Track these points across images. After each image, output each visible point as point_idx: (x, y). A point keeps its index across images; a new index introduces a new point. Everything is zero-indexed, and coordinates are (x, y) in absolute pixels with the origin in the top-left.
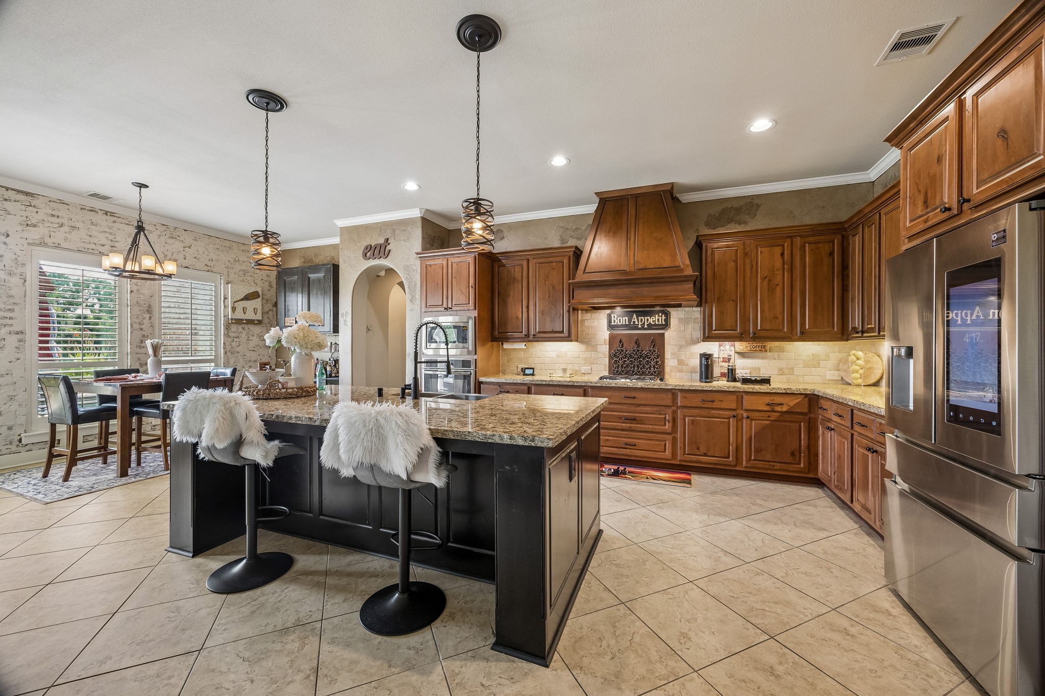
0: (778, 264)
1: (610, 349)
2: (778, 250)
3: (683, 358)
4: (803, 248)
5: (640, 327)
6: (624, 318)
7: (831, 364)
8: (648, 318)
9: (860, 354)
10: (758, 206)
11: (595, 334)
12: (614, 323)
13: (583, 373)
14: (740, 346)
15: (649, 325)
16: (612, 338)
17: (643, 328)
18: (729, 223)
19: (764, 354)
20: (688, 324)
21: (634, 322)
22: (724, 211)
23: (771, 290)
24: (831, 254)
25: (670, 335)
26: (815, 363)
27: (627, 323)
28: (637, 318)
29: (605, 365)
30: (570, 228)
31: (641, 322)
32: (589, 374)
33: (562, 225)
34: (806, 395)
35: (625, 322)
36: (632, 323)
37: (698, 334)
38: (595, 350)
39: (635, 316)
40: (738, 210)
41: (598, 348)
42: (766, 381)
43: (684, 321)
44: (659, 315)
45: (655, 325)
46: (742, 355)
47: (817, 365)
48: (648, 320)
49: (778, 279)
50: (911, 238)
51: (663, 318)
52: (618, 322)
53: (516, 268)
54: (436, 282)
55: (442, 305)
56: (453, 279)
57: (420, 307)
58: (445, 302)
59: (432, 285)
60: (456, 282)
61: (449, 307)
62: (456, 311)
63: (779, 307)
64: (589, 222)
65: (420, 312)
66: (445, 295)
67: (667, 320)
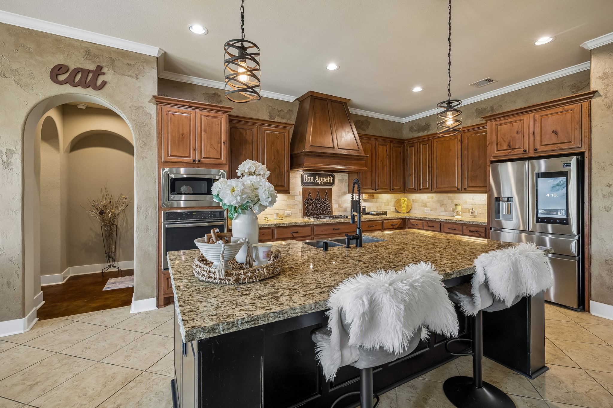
0: (385, 155)
1: (303, 198)
2: (385, 147)
3: (340, 202)
4: (393, 148)
5: (320, 184)
6: (311, 178)
7: (392, 204)
8: (324, 178)
9: (405, 198)
10: (370, 123)
11: (294, 188)
12: (306, 180)
13: (286, 216)
15: (325, 183)
16: (304, 191)
17: (321, 185)
18: (359, 129)
20: (343, 183)
21: (317, 180)
23: (383, 168)
24: (401, 153)
25: (334, 189)
26: (388, 203)
27: (313, 181)
28: (318, 178)
29: (300, 209)
30: (276, 108)
31: (321, 181)
32: (289, 216)
33: (270, 105)
35: (312, 181)
36: (316, 181)
37: (346, 189)
38: (294, 199)
39: (317, 177)
41: (295, 198)
42: (385, 214)
43: (341, 181)
44: (329, 177)
45: (328, 183)
46: (365, 201)
48: (324, 179)
49: (385, 163)
51: (332, 179)
52: (308, 180)
53: (247, 131)
54: (181, 132)
55: (189, 157)
56: (203, 132)
57: (157, 156)
58: (193, 154)
59: (176, 134)
60: (206, 136)
61: (197, 159)
62: (206, 164)
63: (385, 176)
64: (290, 108)
65: (156, 161)
66: (192, 147)
67: (333, 180)
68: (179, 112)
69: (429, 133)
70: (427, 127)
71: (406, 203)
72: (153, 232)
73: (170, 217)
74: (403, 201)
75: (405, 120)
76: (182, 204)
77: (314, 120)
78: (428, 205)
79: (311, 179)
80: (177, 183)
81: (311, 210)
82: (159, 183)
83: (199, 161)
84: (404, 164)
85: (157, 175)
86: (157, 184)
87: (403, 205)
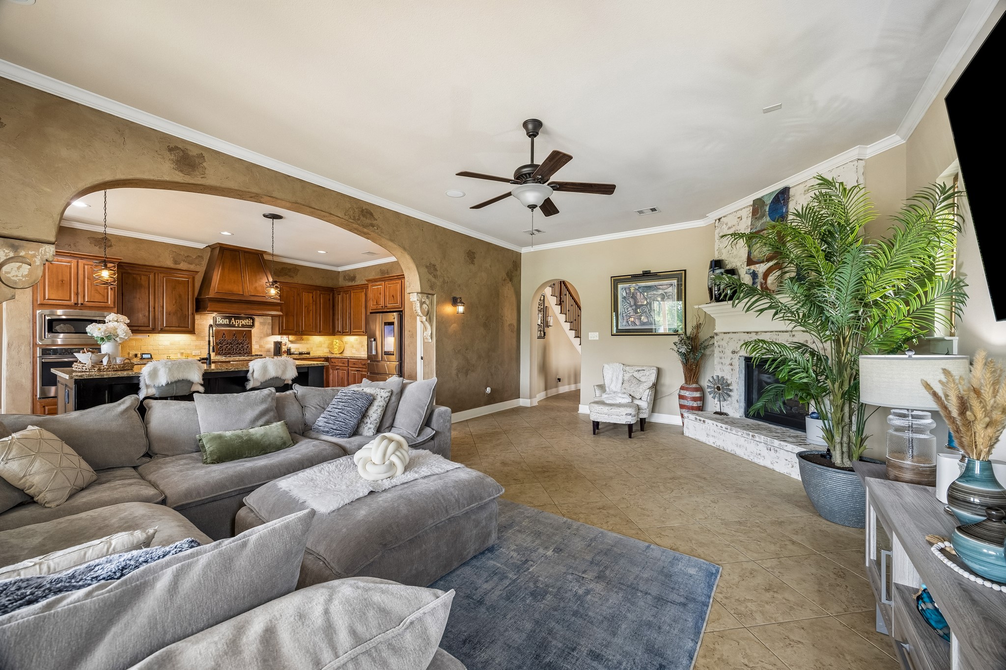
0: (311, 301)
1: (215, 339)
2: (311, 295)
3: (262, 344)
4: (320, 295)
5: (236, 326)
7: (326, 345)
9: (337, 341)
10: (298, 270)
11: (201, 329)
12: (218, 322)
13: (194, 355)
14: (291, 338)
15: (243, 325)
16: (216, 332)
17: (238, 327)
19: (301, 341)
20: (266, 325)
21: (233, 323)
22: (282, 269)
23: (308, 312)
24: (330, 300)
25: (255, 331)
26: (320, 345)
27: (228, 323)
28: (235, 320)
30: (183, 254)
31: (237, 323)
33: (176, 251)
34: (325, 358)
36: (231, 323)
37: (270, 331)
38: (202, 339)
39: (233, 319)
40: (290, 270)
41: (205, 339)
42: (309, 353)
43: (262, 324)
44: (248, 319)
45: (246, 325)
46: (292, 342)
47: (321, 346)
48: (241, 322)
49: (311, 308)
50: (372, 310)
51: (251, 321)
52: (221, 322)
53: (143, 277)
54: (60, 278)
55: (70, 300)
56: (86, 280)
57: (31, 299)
58: (74, 298)
59: (55, 280)
60: (90, 283)
61: (79, 302)
62: (89, 307)
63: (311, 321)
64: (199, 254)
65: (31, 304)
66: (74, 292)
67: (253, 323)
68: (58, 261)
69: (355, 284)
70: (353, 279)
71: (337, 344)
72: (27, 366)
73: (45, 352)
74: (335, 343)
75: (340, 269)
76: (59, 342)
77: (222, 269)
78: (355, 346)
79: (226, 321)
80: (54, 323)
81: (225, 350)
82: (34, 323)
83: (82, 304)
84: (333, 310)
85: (31, 316)
86: (31, 323)
87: (335, 346)
